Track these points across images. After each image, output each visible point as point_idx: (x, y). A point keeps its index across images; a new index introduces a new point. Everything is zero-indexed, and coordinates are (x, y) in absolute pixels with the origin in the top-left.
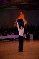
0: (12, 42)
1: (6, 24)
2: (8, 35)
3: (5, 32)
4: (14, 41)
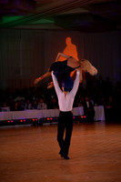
2: (27, 108)
3: (19, 99)
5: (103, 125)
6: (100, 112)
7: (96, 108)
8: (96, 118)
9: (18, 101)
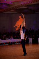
0: (11, 46)
1: (5, 28)
2: (7, 39)
3: (4, 36)
4: (13, 45)
5: (32, 44)
6: (30, 40)
7: (29, 39)
8: (29, 42)
9: (4, 37)
